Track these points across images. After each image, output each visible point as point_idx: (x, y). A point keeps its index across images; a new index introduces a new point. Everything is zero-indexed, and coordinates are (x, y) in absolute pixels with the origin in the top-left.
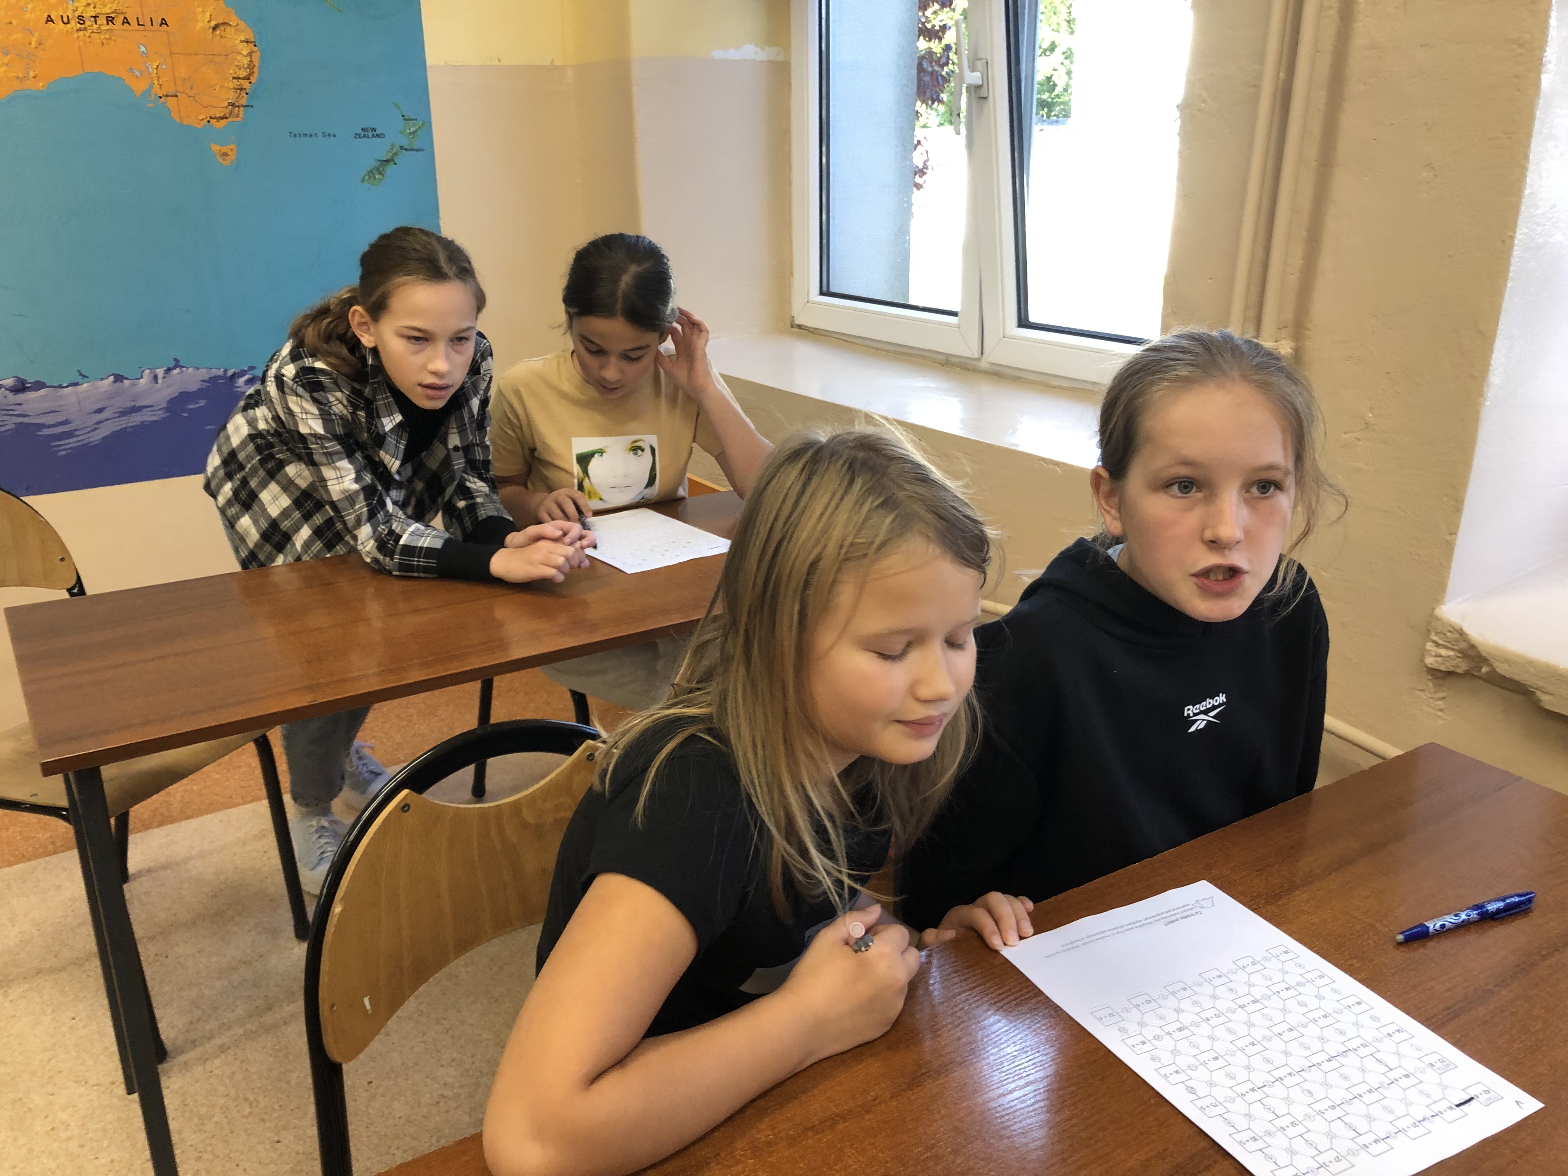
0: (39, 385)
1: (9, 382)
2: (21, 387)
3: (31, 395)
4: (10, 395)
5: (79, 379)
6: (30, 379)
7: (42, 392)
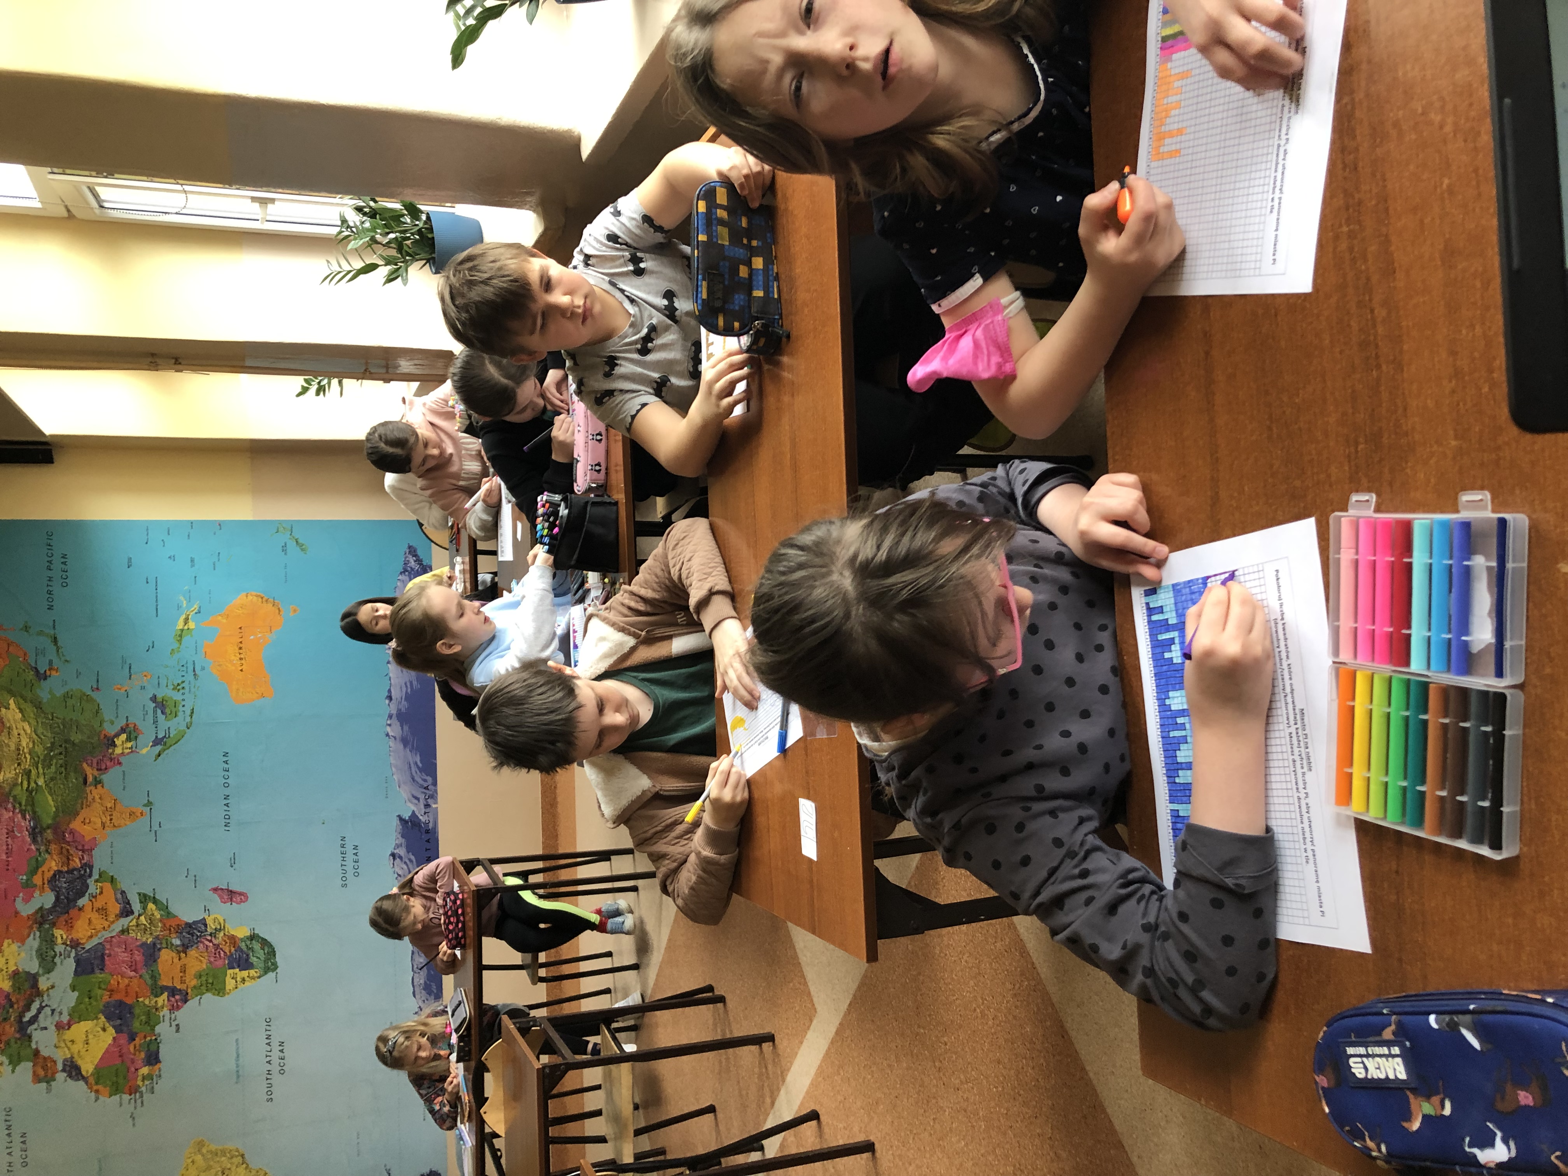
2: (390, 698)
3: (393, 694)
4: (393, 701)
5: (388, 677)
6: (387, 694)
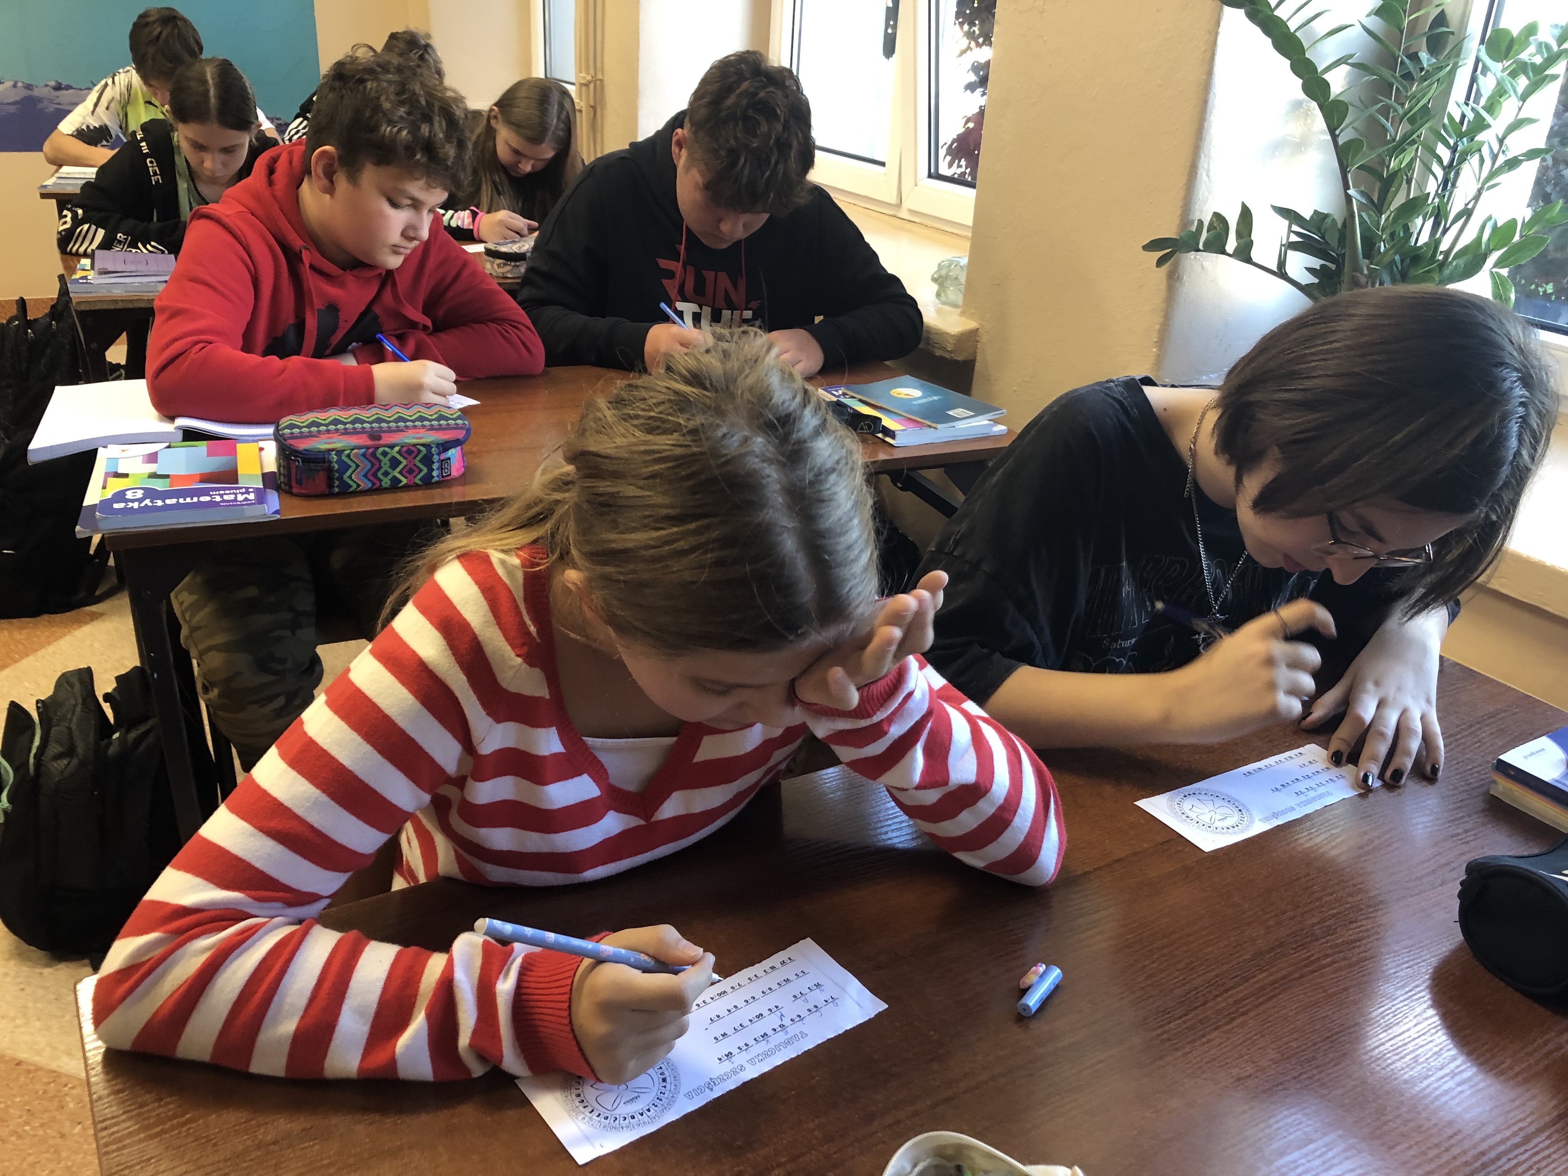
0: (68, 87)
1: (53, 83)
2: (58, 87)
3: (64, 92)
4: (53, 92)
6: (64, 83)
7: (71, 91)
